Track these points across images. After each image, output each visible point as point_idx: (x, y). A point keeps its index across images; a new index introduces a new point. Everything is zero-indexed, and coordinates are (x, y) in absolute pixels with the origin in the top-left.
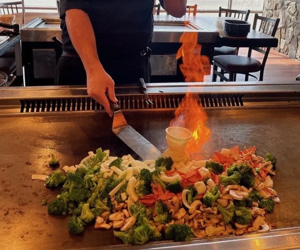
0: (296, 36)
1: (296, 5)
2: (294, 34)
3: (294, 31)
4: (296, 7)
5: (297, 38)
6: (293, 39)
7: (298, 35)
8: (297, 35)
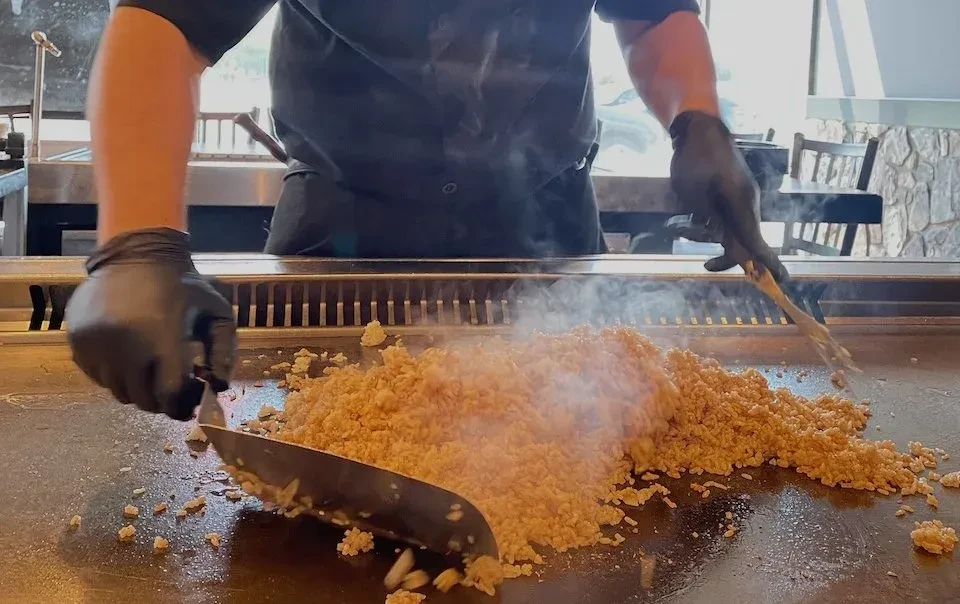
0: (918, 233)
1: (908, 134)
2: (912, 228)
3: (911, 216)
4: (910, 141)
5: (923, 238)
6: (910, 243)
7: (924, 229)
8: (921, 229)
